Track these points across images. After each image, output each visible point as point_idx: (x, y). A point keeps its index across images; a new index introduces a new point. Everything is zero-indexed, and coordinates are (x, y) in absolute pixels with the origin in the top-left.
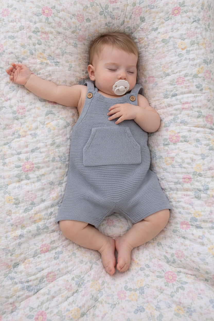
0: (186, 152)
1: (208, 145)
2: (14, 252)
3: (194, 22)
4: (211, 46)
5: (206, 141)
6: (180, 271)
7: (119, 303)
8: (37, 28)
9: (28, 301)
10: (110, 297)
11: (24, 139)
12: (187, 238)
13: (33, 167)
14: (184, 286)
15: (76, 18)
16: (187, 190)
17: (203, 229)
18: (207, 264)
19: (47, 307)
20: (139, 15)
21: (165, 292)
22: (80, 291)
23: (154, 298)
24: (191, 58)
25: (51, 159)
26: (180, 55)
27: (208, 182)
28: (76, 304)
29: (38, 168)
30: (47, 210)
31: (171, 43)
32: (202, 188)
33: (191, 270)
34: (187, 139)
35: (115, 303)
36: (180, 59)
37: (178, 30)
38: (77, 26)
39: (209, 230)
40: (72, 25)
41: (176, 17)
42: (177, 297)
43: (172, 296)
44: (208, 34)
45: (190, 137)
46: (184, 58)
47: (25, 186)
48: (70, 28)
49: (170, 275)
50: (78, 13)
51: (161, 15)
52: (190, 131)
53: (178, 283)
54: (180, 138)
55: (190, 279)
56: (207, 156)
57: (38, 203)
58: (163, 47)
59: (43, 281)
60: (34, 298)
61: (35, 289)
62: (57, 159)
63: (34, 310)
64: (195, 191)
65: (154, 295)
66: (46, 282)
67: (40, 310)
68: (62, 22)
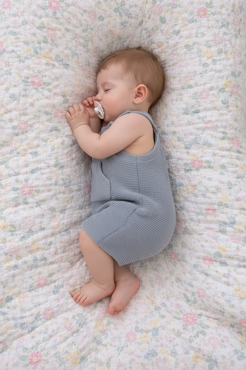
0: (210, 179)
1: (235, 172)
2: (6, 284)
3: (222, 26)
4: (241, 56)
5: (233, 167)
6: (201, 314)
7: (127, 346)
8: (42, 23)
9: (22, 341)
10: (117, 340)
11: (23, 158)
12: (210, 275)
13: (32, 190)
14: (206, 330)
15: (87, 15)
16: (211, 222)
17: (228, 267)
18: (233, 306)
19: (43, 348)
20: (159, 14)
21: (183, 335)
22: (80, 331)
23: (170, 341)
24: (217, 69)
25: (54, 182)
26: (205, 65)
27: (235, 215)
28: (76, 346)
29: (38, 191)
30: (46, 239)
31: (195, 50)
32: (228, 221)
33: (214, 313)
34: (211, 164)
35: (123, 346)
36: (205, 69)
37: (203, 35)
38: (89, 24)
39: (236, 269)
40: (83, 22)
41: (201, 19)
42: (197, 343)
43: (191, 341)
44: (238, 41)
45: (214, 163)
46: (209, 69)
47: (22, 212)
48: (81, 25)
49: (190, 317)
50: (90, 9)
51: (185, 15)
52: (214, 155)
53: (199, 326)
54: (204, 163)
55: (213, 324)
56: (235, 185)
57: (37, 231)
58: (186, 54)
59: (40, 318)
60: (28, 336)
61: (29, 327)
62: (61, 182)
63: (28, 351)
64: (220, 224)
65: (170, 338)
66: (43, 320)
67: (35, 351)
68: (72, 18)
